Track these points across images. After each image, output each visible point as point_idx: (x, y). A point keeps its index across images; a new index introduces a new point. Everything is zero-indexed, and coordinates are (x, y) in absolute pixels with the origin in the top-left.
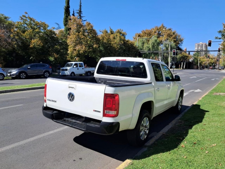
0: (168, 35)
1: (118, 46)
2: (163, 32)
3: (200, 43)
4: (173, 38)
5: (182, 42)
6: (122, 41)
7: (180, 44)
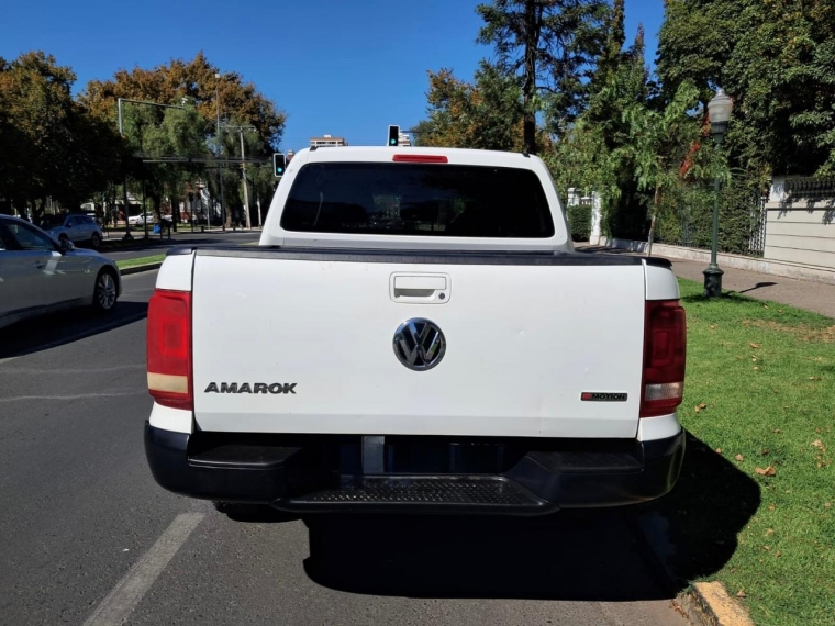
0: (225, 100)
1: (39, 128)
2: (206, 88)
3: (326, 136)
4: (247, 112)
5: (280, 128)
6: (59, 108)
7: (275, 135)
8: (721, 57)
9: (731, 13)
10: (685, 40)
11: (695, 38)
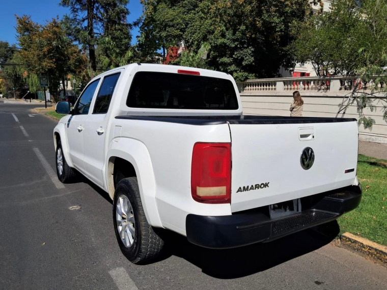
8: (183, 30)
9: (184, 12)
10: (168, 21)
11: (172, 21)
